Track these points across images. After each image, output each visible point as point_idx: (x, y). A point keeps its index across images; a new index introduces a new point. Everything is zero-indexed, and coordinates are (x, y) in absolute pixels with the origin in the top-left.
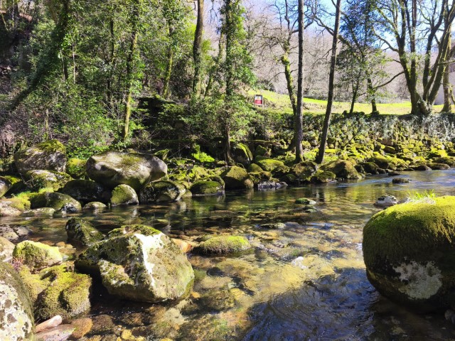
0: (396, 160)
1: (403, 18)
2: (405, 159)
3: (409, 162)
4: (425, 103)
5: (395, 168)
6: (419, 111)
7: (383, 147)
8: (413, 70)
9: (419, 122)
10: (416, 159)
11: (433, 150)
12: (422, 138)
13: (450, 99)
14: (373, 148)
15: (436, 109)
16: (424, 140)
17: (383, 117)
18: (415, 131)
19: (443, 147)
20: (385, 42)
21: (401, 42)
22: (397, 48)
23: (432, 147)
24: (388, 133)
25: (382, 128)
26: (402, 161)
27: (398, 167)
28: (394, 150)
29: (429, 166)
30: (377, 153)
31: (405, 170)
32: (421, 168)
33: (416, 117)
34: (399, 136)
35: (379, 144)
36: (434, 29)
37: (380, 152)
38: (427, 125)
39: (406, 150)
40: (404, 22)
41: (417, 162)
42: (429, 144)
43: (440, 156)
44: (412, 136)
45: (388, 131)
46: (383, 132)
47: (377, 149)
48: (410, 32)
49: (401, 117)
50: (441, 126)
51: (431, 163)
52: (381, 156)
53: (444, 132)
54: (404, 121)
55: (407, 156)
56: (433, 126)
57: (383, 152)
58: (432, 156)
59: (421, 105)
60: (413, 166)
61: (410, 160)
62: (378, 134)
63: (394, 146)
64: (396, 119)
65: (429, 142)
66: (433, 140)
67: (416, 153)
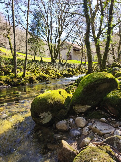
0: (48, 76)
1: (48, 31)
2: (50, 76)
3: (51, 76)
4: (55, 59)
5: (48, 79)
6: (53, 61)
7: (44, 72)
8: (52, 49)
9: (54, 64)
10: (53, 76)
11: (57, 73)
12: (54, 69)
13: (61, 58)
14: (41, 72)
15: (58, 61)
16: (55, 70)
17: (44, 62)
18: (53, 67)
19: (59, 72)
20: (44, 38)
21: (48, 39)
22: (47, 40)
23: (57, 72)
24: (46, 67)
25: (44, 66)
26: (49, 76)
27: (49, 78)
28: (47, 73)
29: (56, 78)
30: (42, 74)
31: (50, 79)
32: (54, 79)
33: (53, 63)
34: (49, 68)
35: (43, 71)
36: (57, 37)
37: (43, 73)
38: (56, 65)
39: (50, 73)
40: (49, 33)
41: (53, 77)
42: (56, 71)
43: (59, 75)
44: (52, 69)
45: (45, 67)
46: (44, 67)
47: (43, 72)
48: (50, 37)
49: (49, 63)
50: (59, 66)
51: (57, 77)
52: (44, 75)
53: (60, 68)
54: (50, 64)
55: (51, 75)
56: (57, 66)
57: (44, 73)
58: (57, 75)
59: (54, 59)
60: (52, 78)
61: (52, 76)
62: (43, 67)
63: (47, 71)
64: (48, 63)
65: (56, 70)
66: (57, 70)
67: (53, 74)
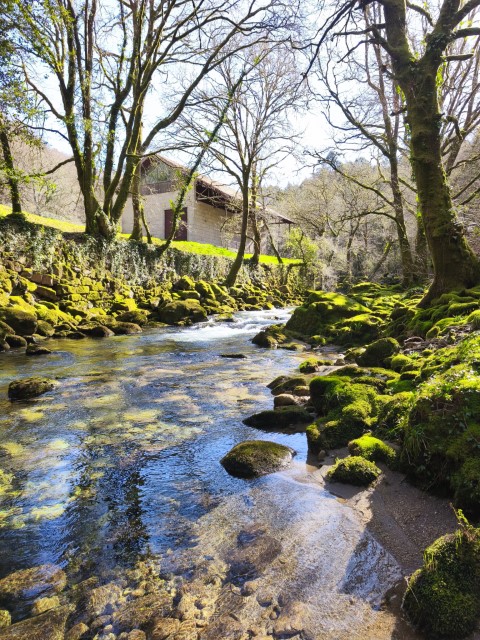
0: (56, 314)
1: (70, 49)
2: (74, 313)
3: (79, 318)
4: (107, 219)
5: (52, 332)
6: (97, 231)
7: (33, 287)
9: (98, 248)
10: (92, 312)
11: (119, 298)
12: (102, 277)
13: (140, 221)
14: (9, 287)
16: (105, 281)
17: (33, 228)
18: (91, 265)
19: (131, 294)
20: (45, 98)
21: (67, 94)
22: (62, 112)
23: (116, 294)
24: (45, 262)
25: (32, 249)
26: (67, 317)
27: (59, 329)
28: (54, 294)
29: (110, 327)
30: (18, 298)
31: (69, 336)
32: (97, 334)
33: (92, 240)
34: (65, 269)
35: (25, 281)
36: (120, 96)
37: (25, 298)
38: (110, 256)
39: (76, 296)
40: (71, 57)
41: (93, 319)
42: (112, 287)
43: (126, 309)
44: (86, 272)
45: (43, 257)
46: (33, 258)
47: (19, 290)
48: (81, 79)
49: (67, 236)
50: (129, 261)
51: (115, 322)
53: (133, 271)
54: (73, 243)
55: (77, 308)
56: (119, 258)
57: (31, 297)
58: (117, 307)
59: (100, 220)
60: (85, 327)
61: (83, 314)
62: (22, 260)
63: (55, 286)
64: (59, 237)
65: (112, 284)
66: (118, 281)
67: (93, 302)
